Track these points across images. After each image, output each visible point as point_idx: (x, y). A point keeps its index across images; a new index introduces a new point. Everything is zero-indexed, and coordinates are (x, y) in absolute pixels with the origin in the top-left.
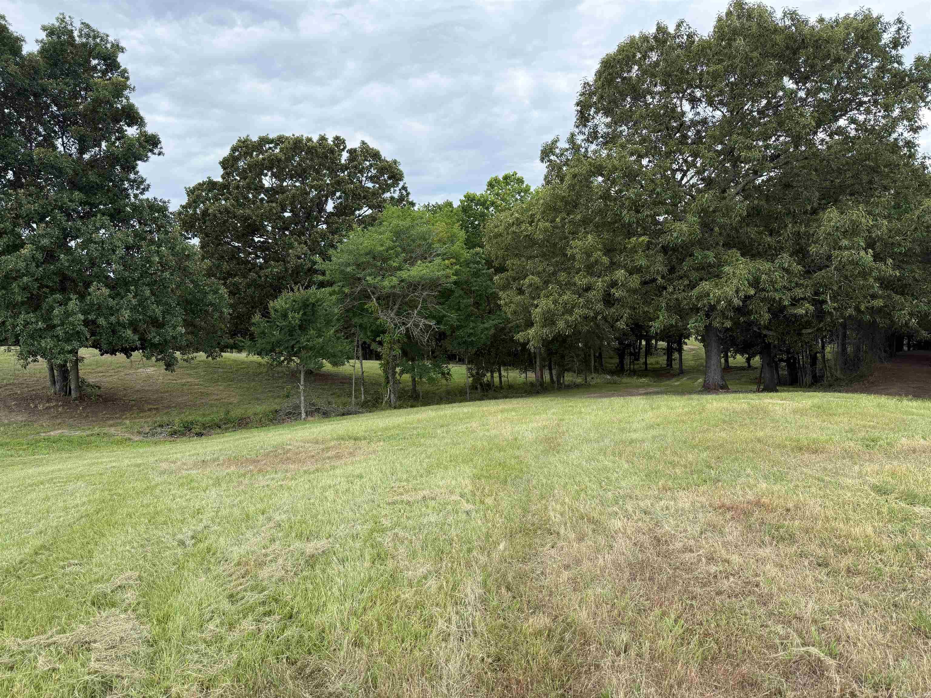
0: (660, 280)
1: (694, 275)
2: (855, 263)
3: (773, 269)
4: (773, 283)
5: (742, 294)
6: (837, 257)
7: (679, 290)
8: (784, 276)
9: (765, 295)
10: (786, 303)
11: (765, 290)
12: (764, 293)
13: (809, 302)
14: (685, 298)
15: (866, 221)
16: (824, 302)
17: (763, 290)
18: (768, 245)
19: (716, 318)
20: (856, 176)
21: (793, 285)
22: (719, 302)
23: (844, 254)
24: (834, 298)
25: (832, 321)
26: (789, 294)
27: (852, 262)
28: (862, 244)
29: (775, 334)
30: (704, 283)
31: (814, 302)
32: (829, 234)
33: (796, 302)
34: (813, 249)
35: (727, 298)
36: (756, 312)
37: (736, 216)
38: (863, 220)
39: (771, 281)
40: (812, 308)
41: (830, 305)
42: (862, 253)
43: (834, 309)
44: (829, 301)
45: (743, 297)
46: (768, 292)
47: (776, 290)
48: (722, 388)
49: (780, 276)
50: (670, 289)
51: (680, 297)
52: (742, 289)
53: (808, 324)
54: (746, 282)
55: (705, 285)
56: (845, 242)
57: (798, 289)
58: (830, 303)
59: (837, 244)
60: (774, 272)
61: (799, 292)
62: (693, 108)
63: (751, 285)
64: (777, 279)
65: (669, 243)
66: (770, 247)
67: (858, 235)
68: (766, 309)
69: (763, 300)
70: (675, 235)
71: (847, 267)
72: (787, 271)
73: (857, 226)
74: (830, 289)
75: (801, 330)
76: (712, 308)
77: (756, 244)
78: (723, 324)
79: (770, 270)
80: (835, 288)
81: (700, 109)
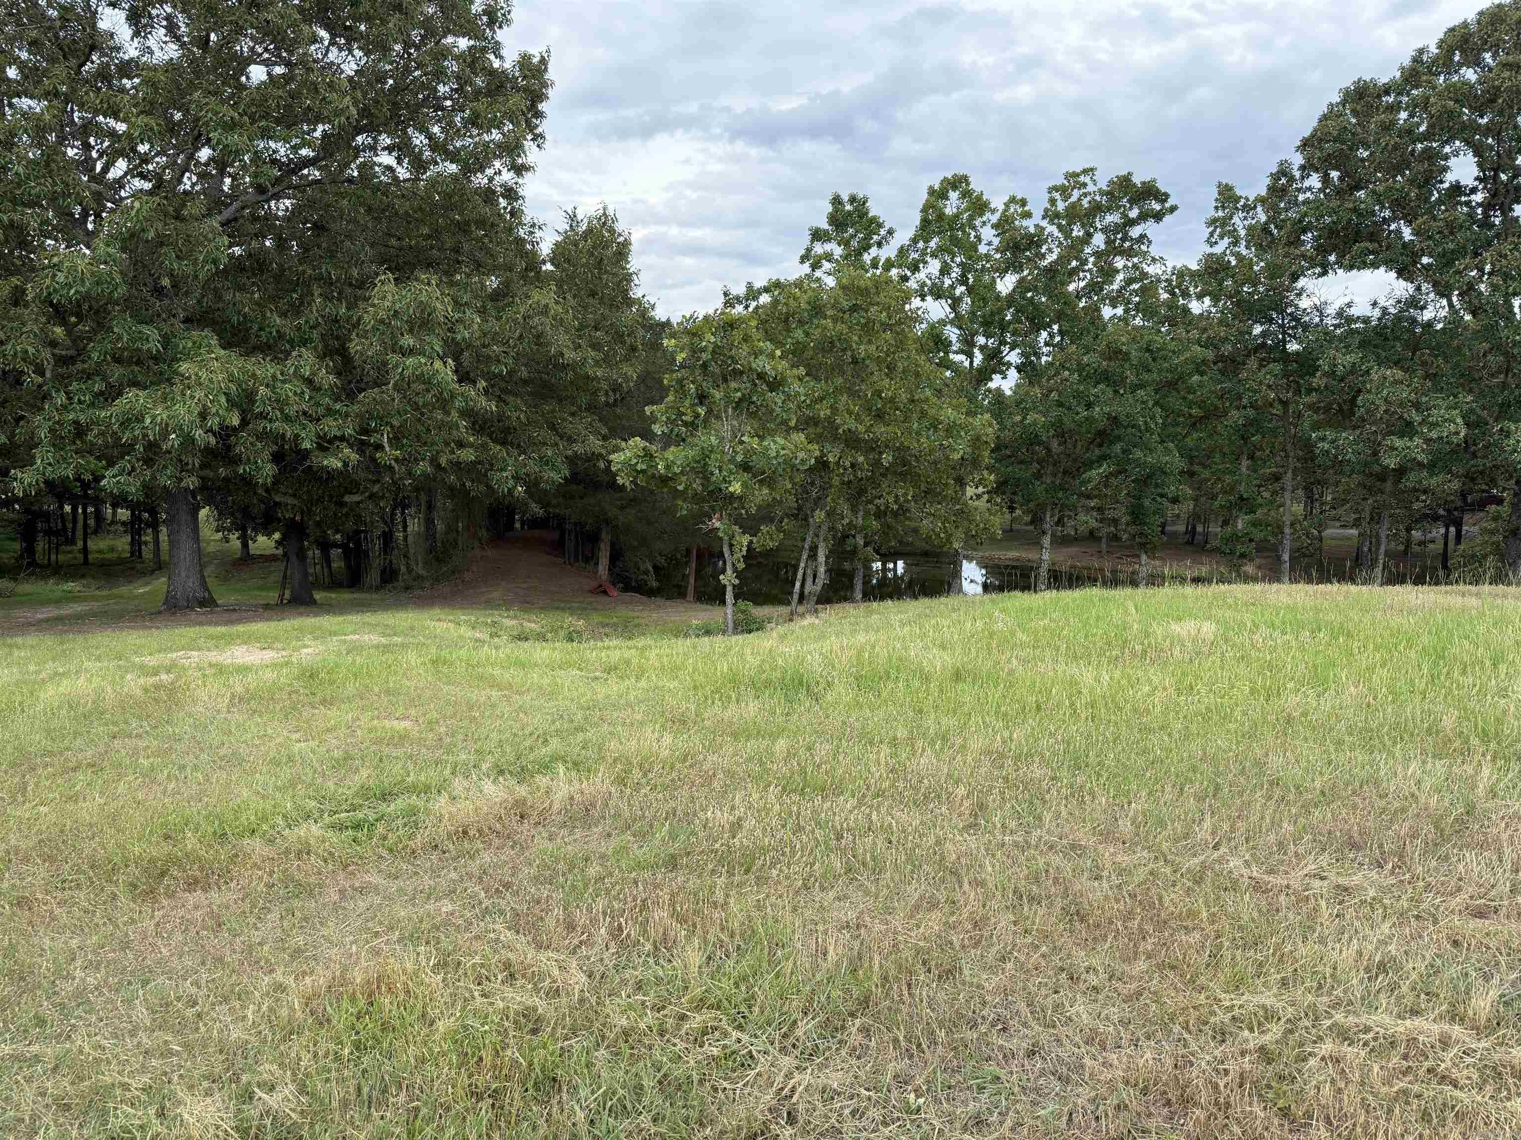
0: (32, 378)
1: (117, 373)
2: (426, 381)
3: (280, 377)
4: (281, 403)
5: (213, 422)
6: (396, 366)
7: (79, 401)
8: (303, 393)
9: (265, 428)
10: (306, 445)
11: (265, 418)
12: (264, 423)
13: (351, 446)
14: (93, 423)
15: (442, 307)
16: (379, 447)
17: (262, 416)
18: (278, 331)
19: (165, 467)
20: (436, 233)
21: (321, 411)
22: (165, 433)
23: (407, 363)
24: (395, 441)
25: (394, 483)
26: (311, 427)
27: (420, 378)
28: (437, 348)
29: (296, 502)
30: (131, 393)
31: (361, 447)
32: (382, 321)
33: (325, 444)
34: (355, 346)
35: (181, 429)
36: (249, 459)
37: (205, 261)
38: (438, 305)
39: (278, 401)
40: (354, 457)
41: (389, 454)
42: (438, 364)
43: (397, 460)
44: (386, 445)
45: (216, 428)
46: (271, 421)
47: (287, 419)
48: (202, 603)
49: (295, 393)
50: (60, 399)
51: (82, 418)
52: (214, 410)
53: (353, 486)
54: (223, 399)
55: (136, 399)
56: (408, 341)
57: (329, 419)
58: (387, 449)
59: (396, 343)
60: (284, 382)
61: (331, 427)
62: (136, 34)
63: (232, 403)
64: (287, 395)
65: (50, 294)
66: (281, 335)
67: (431, 331)
68: (266, 455)
69: (263, 436)
70: (61, 277)
71: (413, 386)
72: (309, 382)
73: (429, 315)
74: (387, 423)
75: (343, 496)
76: (152, 446)
77: (255, 327)
78: (180, 480)
79: (274, 377)
80: (396, 423)
81: (151, 42)
